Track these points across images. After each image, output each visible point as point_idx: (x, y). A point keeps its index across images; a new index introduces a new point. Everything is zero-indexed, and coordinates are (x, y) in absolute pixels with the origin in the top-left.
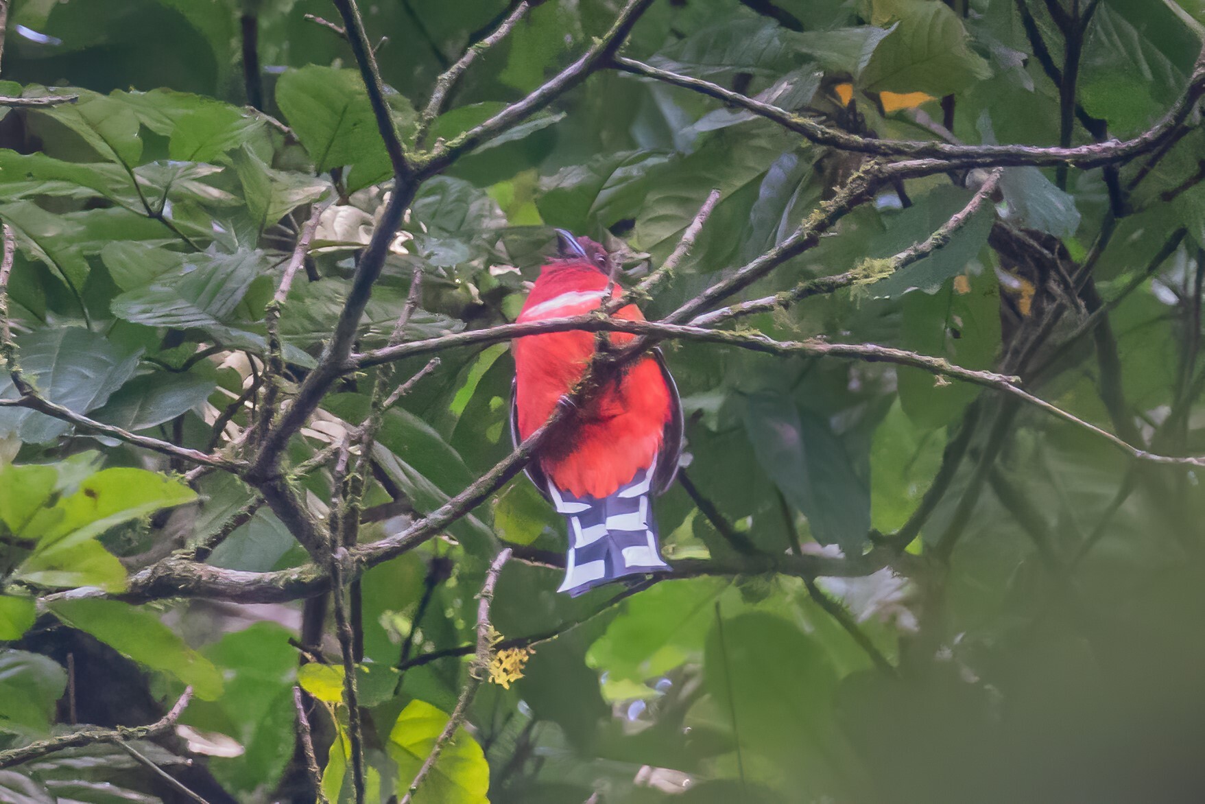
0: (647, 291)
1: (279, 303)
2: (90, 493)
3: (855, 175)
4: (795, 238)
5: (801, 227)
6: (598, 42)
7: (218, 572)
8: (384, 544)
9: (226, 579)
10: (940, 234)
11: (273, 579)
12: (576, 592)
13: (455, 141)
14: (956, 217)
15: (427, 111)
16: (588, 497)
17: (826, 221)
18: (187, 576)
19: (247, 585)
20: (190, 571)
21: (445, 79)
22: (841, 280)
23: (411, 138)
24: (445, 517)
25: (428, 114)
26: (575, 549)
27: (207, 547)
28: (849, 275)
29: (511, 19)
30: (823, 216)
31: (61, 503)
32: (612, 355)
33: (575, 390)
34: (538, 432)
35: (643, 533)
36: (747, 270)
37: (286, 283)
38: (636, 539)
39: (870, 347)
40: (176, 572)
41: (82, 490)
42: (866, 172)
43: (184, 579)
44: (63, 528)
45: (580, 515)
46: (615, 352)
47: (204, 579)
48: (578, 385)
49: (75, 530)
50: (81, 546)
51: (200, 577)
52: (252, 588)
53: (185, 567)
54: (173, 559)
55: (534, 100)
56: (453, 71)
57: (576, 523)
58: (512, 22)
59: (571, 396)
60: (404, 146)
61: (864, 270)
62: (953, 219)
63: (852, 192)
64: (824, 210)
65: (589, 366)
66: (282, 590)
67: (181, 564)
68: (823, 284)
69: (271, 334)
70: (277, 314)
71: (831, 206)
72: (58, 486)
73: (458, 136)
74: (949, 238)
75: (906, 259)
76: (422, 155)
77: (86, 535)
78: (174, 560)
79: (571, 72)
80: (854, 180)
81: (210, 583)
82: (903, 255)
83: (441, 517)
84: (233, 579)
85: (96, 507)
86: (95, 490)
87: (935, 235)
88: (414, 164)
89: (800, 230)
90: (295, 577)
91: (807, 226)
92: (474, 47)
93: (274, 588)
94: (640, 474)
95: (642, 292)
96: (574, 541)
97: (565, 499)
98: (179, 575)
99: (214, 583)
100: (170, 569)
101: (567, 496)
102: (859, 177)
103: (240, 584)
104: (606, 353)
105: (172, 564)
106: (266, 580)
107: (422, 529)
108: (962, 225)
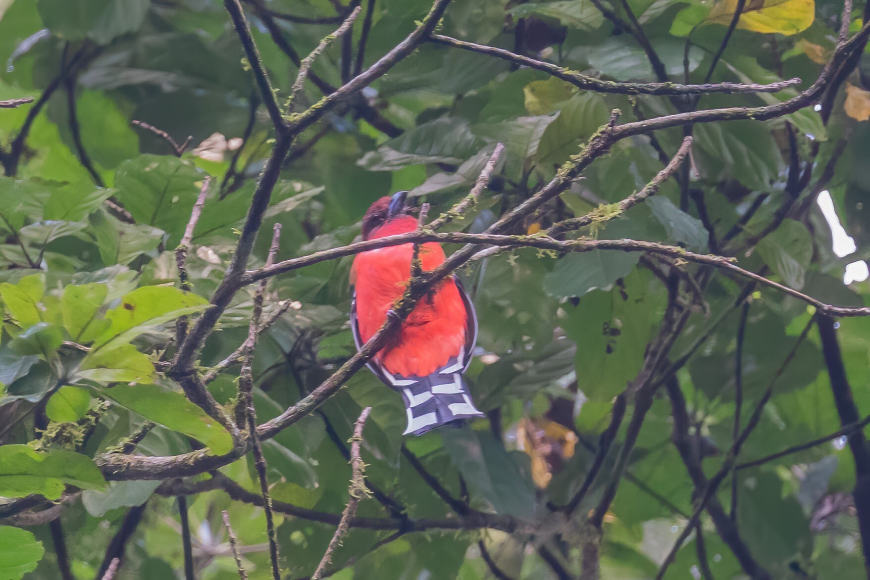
0: (460, 213)
1: (184, 246)
2: (128, 307)
3: (594, 135)
4: (554, 183)
5: (557, 175)
6: (419, 24)
7: (143, 459)
8: (265, 426)
9: (149, 462)
10: (651, 185)
11: (185, 459)
12: (419, 433)
13: (318, 104)
14: (662, 173)
15: (295, 85)
16: (413, 376)
17: (576, 169)
18: (120, 464)
19: (164, 466)
20: (120, 460)
21: (306, 62)
22: (583, 221)
23: (285, 105)
24: (310, 404)
25: (296, 87)
26: (412, 408)
27: (132, 444)
28: (589, 216)
29: (349, 19)
30: (574, 166)
31: (108, 314)
32: (424, 278)
33: (399, 305)
34: (374, 338)
35: (460, 394)
36: (520, 209)
37: (189, 232)
38: (456, 398)
39: (627, 241)
40: (111, 463)
41: (122, 305)
42: (602, 133)
43: (118, 467)
44: (109, 334)
45: (410, 387)
46: (426, 276)
47: (132, 465)
48: (401, 301)
49: (118, 335)
50: (120, 348)
51: (129, 463)
52: (170, 467)
53: (117, 458)
54: (107, 453)
55: (375, 69)
56: (312, 56)
57: (408, 393)
58: (351, 20)
59: (397, 310)
60: (281, 111)
61: (600, 212)
62: (660, 173)
63: (593, 146)
64: (573, 162)
65: (408, 287)
66: (192, 466)
67: (113, 456)
68: (571, 224)
69: (181, 269)
70: (184, 254)
71: (579, 158)
72: (106, 302)
73: (320, 100)
74: (658, 188)
75: (628, 203)
76: (295, 116)
77: (124, 340)
78: (107, 455)
79: (401, 47)
80: (595, 138)
81: (137, 467)
82: (626, 201)
83: (306, 404)
84: (155, 462)
85: (132, 316)
86: (132, 305)
87: (648, 186)
88: (289, 123)
89: (557, 177)
90: (201, 455)
91: (562, 174)
92: (325, 39)
93: (186, 465)
94: (453, 360)
95: (456, 214)
96: (409, 403)
97: (397, 379)
98: (113, 464)
99: (141, 467)
100: (105, 461)
101: (398, 377)
102: (598, 137)
103: (160, 465)
104: (419, 277)
105: (106, 457)
106: (180, 460)
107: (292, 414)
108: (666, 178)
